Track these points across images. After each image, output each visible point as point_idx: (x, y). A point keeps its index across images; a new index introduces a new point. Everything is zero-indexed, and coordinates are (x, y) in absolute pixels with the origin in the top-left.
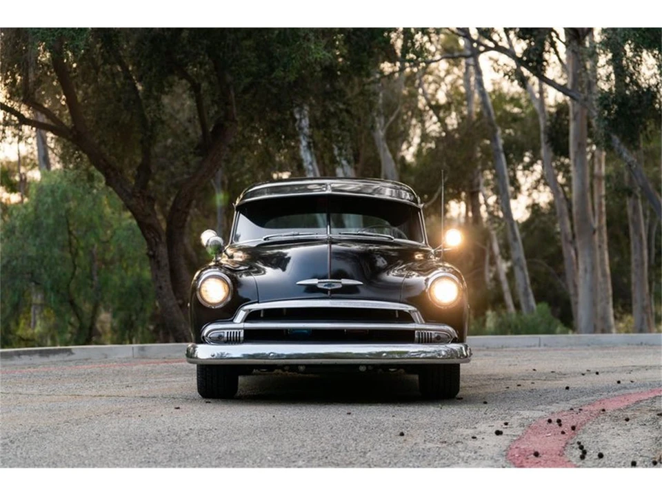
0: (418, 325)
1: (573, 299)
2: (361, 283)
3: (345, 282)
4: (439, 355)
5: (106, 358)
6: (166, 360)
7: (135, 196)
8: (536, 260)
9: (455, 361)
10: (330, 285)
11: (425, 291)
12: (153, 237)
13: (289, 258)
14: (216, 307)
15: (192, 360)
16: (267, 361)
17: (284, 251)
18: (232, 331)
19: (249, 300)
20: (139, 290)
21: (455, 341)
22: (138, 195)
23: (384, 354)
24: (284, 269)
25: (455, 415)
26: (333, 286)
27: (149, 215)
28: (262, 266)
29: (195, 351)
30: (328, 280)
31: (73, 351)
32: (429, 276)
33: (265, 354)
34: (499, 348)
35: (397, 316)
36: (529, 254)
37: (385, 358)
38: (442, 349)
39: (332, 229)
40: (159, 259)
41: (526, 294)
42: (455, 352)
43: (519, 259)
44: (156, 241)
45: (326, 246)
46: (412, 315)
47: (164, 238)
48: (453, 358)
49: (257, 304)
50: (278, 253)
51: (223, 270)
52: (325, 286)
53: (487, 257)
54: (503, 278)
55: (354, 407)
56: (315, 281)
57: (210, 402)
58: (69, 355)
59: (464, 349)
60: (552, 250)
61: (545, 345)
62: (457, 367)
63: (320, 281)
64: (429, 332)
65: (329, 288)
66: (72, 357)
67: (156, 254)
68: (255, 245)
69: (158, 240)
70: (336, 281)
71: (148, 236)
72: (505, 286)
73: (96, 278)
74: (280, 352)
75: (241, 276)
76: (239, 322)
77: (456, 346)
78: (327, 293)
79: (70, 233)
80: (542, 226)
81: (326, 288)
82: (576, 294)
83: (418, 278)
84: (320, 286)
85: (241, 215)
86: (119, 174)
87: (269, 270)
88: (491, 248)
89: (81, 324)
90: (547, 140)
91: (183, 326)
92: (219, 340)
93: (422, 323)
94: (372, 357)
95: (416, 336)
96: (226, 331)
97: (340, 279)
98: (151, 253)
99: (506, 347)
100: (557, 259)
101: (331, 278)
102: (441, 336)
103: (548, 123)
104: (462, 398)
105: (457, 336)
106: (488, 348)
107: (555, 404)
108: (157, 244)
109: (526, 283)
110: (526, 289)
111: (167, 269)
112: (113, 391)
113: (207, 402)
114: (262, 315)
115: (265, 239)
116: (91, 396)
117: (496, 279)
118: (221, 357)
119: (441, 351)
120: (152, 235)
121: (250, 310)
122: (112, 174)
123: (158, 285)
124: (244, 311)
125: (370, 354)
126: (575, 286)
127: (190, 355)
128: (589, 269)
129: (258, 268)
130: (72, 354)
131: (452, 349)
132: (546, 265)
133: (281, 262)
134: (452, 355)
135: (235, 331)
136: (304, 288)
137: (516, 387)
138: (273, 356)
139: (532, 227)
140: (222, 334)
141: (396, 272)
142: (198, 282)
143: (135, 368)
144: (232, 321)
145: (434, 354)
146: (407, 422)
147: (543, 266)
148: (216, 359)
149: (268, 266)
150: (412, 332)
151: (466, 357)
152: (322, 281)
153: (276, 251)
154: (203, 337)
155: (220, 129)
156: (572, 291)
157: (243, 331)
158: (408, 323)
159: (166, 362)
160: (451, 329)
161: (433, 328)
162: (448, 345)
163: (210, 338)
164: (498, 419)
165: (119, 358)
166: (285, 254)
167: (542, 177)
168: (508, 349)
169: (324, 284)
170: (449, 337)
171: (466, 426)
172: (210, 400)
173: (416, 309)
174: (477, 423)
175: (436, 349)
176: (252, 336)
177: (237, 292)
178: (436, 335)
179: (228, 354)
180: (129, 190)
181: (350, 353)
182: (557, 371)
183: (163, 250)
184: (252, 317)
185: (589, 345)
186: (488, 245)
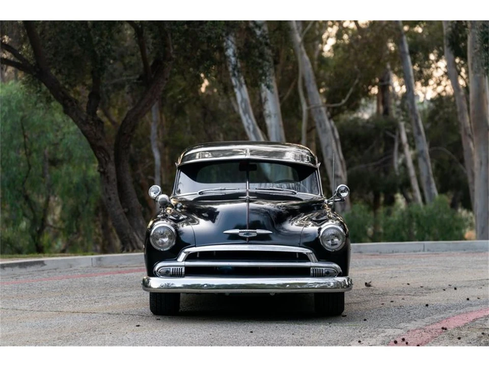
0: (313, 264)
1: (471, 186)
2: (271, 232)
3: (259, 231)
4: (329, 285)
5: (71, 267)
6: (119, 269)
7: (89, 123)
8: (440, 148)
9: (340, 290)
10: (248, 233)
11: (318, 237)
12: (104, 157)
13: (218, 212)
14: (165, 250)
15: (147, 288)
16: (201, 290)
17: (215, 207)
18: (176, 268)
19: (189, 244)
20: (86, 186)
21: (340, 275)
22: (91, 122)
23: (288, 286)
24: (214, 222)
25: (337, 333)
26: (251, 234)
27: (100, 139)
28: (196, 217)
29: (149, 282)
30: (247, 230)
31: (45, 263)
32: (322, 226)
33: (200, 284)
34: (390, 253)
35: (298, 256)
36: (433, 144)
37: (288, 288)
38: (331, 281)
39: (250, 184)
40: (109, 175)
41: (429, 183)
42: (340, 283)
43: (422, 152)
44: (105, 160)
45: (245, 204)
46: (309, 256)
47: (112, 158)
48: (338, 288)
49: (194, 248)
50: (210, 208)
51: (169, 222)
52: (245, 234)
53: (396, 145)
54: (410, 164)
55: (265, 325)
56: (237, 231)
57: (159, 319)
58: (42, 266)
59: (346, 280)
60: (454, 138)
61: (428, 250)
62: (342, 294)
63: (241, 231)
64: (321, 269)
65: (248, 236)
66: (44, 268)
67: (106, 171)
68: (192, 199)
69: (107, 159)
70: (253, 231)
71: (100, 156)
72: (412, 172)
73: (48, 176)
74: (211, 283)
75: (182, 226)
76: (181, 261)
77: (341, 279)
78: (246, 240)
79: (25, 137)
80: (446, 116)
81: (245, 236)
82: (473, 183)
83: (312, 227)
84: (241, 235)
85: (181, 172)
86: (75, 104)
87: (202, 221)
88: (400, 136)
89: (35, 216)
90: (448, 43)
91: (128, 231)
92: (167, 274)
93: (316, 262)
94: (280, 287)
95: (311, 272)
96: (171, 268)
97: (256, 229)
98: (102, 170)
99: (396, 252)
100: (458, 148)
101: (249, 229)
102: (330, 271)
103: (450, 29)
104: (346, 316)
105: (341, 271)
106: (381, 253)
107: (413, 322)
108: (106, 163)
109: (429, 173)
110: (428, 178)
111: (115, 183)
112: (85, 307)
113: (157, 319)
114: (198, 256)
115: (200, 193)
116: (70, 312)
117: (404, 164)
118: (168, 287)
119: (330, 282)
120: (103, 155)
121: (189, 252)
122: (69, 104)
123: (108, 197)
124: (185, 253)
125: (278, 285)
126: (473, 175)
127: (145, 285)
128: (484, 162)
129: (193, 218)
130: (45, 265)
131: (338, 282)
132: (449, 153)
133: (211, 216)
134: (338, 285)
135: (178, 268)
136: (228, 235)
137: (389, 302)
138: (206, 287)
139: (437, 118)
140: (169, 270)
141: (298, 222)
142: (151, 231)
143: (97, 279)
144: (176, 260)
145: (325, 285)
146: (302, 340)
147: (446, 153)
148: (165, 288)
149: (202, 218)
150: (308, 269)
151: (348, 286)
152: (243, 231)
153: (208, 206)
154: (155, 272)
155: (158, 65)
156: (470, 180)
157: (184, 268)
158: (305, 262)
159: (119, 272)
160: (337, 266)
161: (323, 265)
162: (335, 279)
163: (160, 272)
164: (367, 337)
165: (81, 267)
166: (216, 209)
167: (446, 73)
168: (397, 254)
169: (243, 233)
170: (335, 273)
171: (343, 344)
172: (159, 318)
173: (311, 252)
174: (351, 341)
175: (327, 281)
176: (191, 272)
177: (180, 238)
178: (326, 271)
179: (172, 284)
180: (84, 119)
181: (264, 284)
182: (425, 286)
183: (111, 168)
184: (191, 257)
185: (465, 250)
186: (397, 133)
